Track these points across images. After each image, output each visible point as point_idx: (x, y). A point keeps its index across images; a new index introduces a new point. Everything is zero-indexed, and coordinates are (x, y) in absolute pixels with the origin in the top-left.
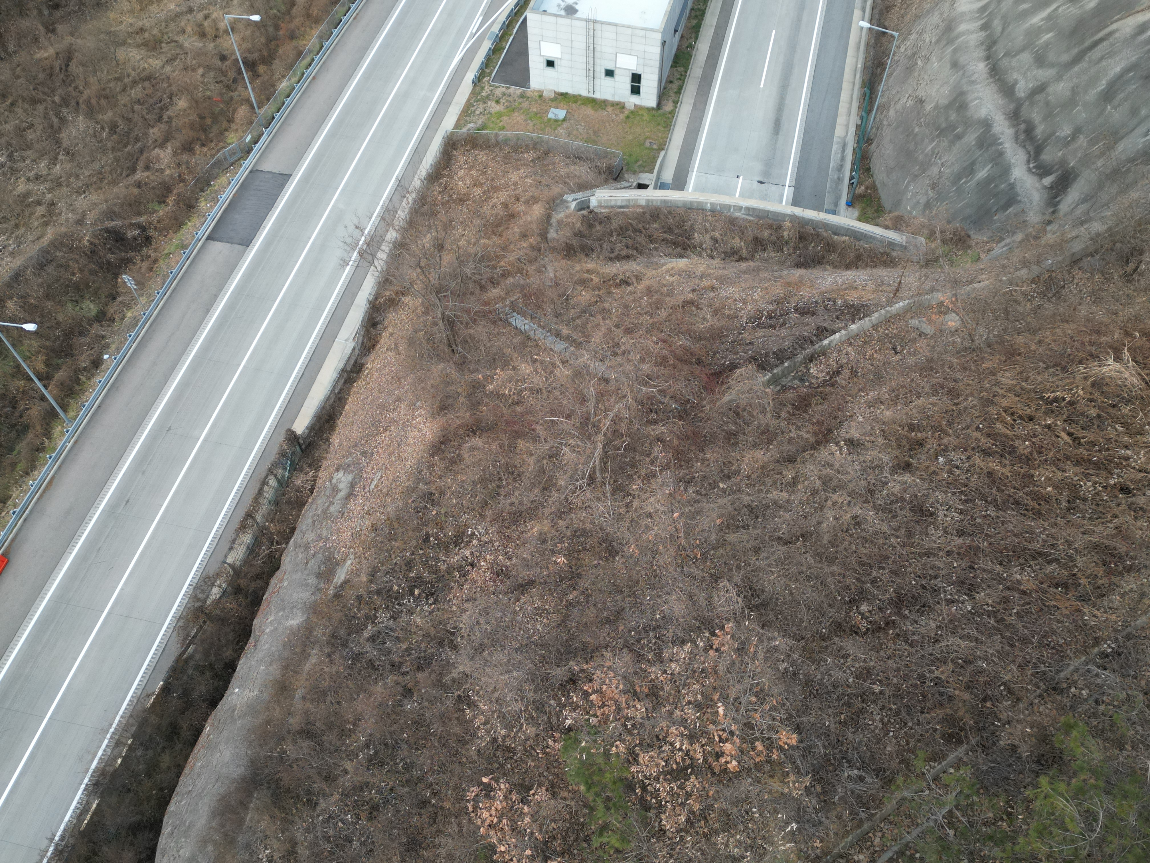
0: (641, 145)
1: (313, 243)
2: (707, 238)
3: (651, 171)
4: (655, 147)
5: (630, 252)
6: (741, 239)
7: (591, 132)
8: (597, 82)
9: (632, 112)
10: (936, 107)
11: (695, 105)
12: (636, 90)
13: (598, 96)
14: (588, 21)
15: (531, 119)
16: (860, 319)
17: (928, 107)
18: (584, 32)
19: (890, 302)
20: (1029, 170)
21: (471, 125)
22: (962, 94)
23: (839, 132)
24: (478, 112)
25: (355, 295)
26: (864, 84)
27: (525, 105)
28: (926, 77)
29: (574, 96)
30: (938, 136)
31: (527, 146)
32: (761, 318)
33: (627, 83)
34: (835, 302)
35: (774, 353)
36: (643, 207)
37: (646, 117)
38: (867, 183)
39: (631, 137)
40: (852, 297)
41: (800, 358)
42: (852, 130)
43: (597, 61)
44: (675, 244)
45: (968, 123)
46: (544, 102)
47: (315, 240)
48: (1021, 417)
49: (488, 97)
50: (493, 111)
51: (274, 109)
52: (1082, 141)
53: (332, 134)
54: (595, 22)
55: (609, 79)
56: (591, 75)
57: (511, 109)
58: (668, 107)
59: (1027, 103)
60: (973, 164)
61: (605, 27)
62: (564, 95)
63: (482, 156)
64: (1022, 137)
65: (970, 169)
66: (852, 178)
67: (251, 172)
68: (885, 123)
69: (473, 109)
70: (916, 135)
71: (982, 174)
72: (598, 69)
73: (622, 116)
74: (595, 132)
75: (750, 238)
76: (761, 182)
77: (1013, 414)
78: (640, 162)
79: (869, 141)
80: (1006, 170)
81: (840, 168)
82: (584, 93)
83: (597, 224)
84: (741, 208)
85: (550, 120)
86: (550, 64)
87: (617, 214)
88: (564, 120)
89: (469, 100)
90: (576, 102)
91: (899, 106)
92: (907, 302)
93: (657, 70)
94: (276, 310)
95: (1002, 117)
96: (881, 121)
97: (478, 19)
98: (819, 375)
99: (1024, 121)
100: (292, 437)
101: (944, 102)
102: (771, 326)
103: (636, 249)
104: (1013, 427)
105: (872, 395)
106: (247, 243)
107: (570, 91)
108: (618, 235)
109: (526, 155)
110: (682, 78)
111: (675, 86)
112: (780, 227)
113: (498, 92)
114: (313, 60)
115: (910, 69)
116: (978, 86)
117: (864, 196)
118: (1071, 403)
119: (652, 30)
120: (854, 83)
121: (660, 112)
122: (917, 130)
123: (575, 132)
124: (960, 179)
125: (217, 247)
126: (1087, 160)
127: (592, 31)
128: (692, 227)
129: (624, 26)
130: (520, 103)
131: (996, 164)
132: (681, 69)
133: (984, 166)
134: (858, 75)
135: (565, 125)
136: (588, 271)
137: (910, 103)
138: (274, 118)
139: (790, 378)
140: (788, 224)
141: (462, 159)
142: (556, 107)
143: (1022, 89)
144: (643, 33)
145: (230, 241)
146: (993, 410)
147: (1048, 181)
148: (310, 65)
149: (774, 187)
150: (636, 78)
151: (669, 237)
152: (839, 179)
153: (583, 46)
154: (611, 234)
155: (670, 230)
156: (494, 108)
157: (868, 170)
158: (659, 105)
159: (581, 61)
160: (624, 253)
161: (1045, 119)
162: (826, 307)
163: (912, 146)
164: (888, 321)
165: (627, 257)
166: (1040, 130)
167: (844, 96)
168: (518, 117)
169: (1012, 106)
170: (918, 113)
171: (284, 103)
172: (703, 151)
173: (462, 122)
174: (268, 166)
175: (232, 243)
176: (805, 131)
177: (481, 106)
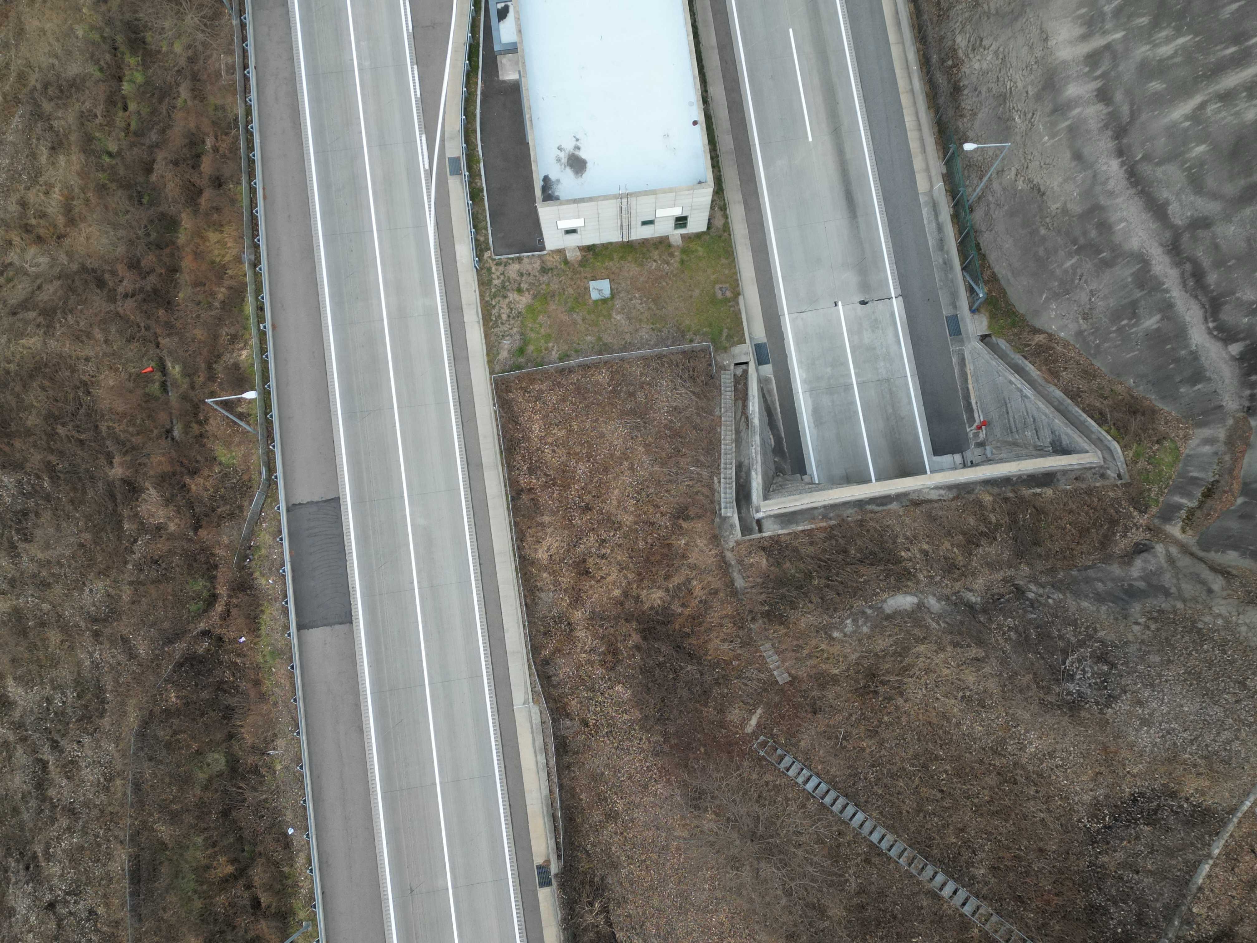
0: (713, 300)
1: (420, 588)
3: (742, 338)
4: (729, 294)
7: (651, 304)
8: (633, 230)
9: (684, 251)
10: (1065, 210)
12: (681, 226)
13: (633, 237)
15: (574, 309)
17: (1054, 206)
18: (614, 203)
20: (1210, 332)
21: (508, 343)
23: (922, 185)
24: (504, 317)
25: (503, 639)
27: (555, 284)
28: (1036, 154)
29: (604, 247)
30: (1078, 252)
33: (670, 224)
37: (701, 252)
39: (697, 292)
42: (939, 185)
43: (632, 219)
45: (1115, 249)
46: (575, 272)
47: (418, 582)
49: (504, 287)
50: (522, 308)
53: (350, 415)
55: (647, 226)
56: (625, 229)
57: (542, 299)
59: (1188, 236)
60: (1134, 305)
61: (641, 194)
62: (590, 249)
64: (1191, 283)
65: (1132, 310)
67: (288, 510)
69: (494, 312)
70: (1044, 238)
71: (1150, 323)
72: (633, 223)
73: (675, 262)
74: (654, 300)
76: (863, 303)
78: (725, 330)
79: (969, 209)
80: (1181, 330)
81: (941, 243)
82: (617, 239)
85: (596, 303)
86: (569, 232)
88: (613, 296)
89: (482, 296)
90: (611, 257)
91: (1006, 182)
94: (431, 697)
95: (1160, 251)
101: (1075, 207)
106: (347, 619)
107: (597, 241)
113: (512, 271)
115: (1004, 122)
116: (1119, 200)
119: (701, 187)
121: (712, 232)
122: (1043, 231)
123: (634, 313)
125: (316, 635)
127: (624, 203)
129: (664, 191)
130: (548, 284)
131: (1167, 317)
133: (1151, 315)
135: (618, 304)
138: (271, 424)
142: (594, 279)
143: (1178, 213)
145: (326, 623)
147: (1235, 349)
149: (881, 305)
150: (681, 219)
152: (945, 263)
153: (612, 212)
156: (521, 302)
163: (1041, 251)
168: (558, 311)
169: (1168, 236)
170: (1040, 208)
172: (784, 278)
173: (493, 338)
174: (303, 496)
175: (330, 625)
176: (885, 199)
177: (504, 303)
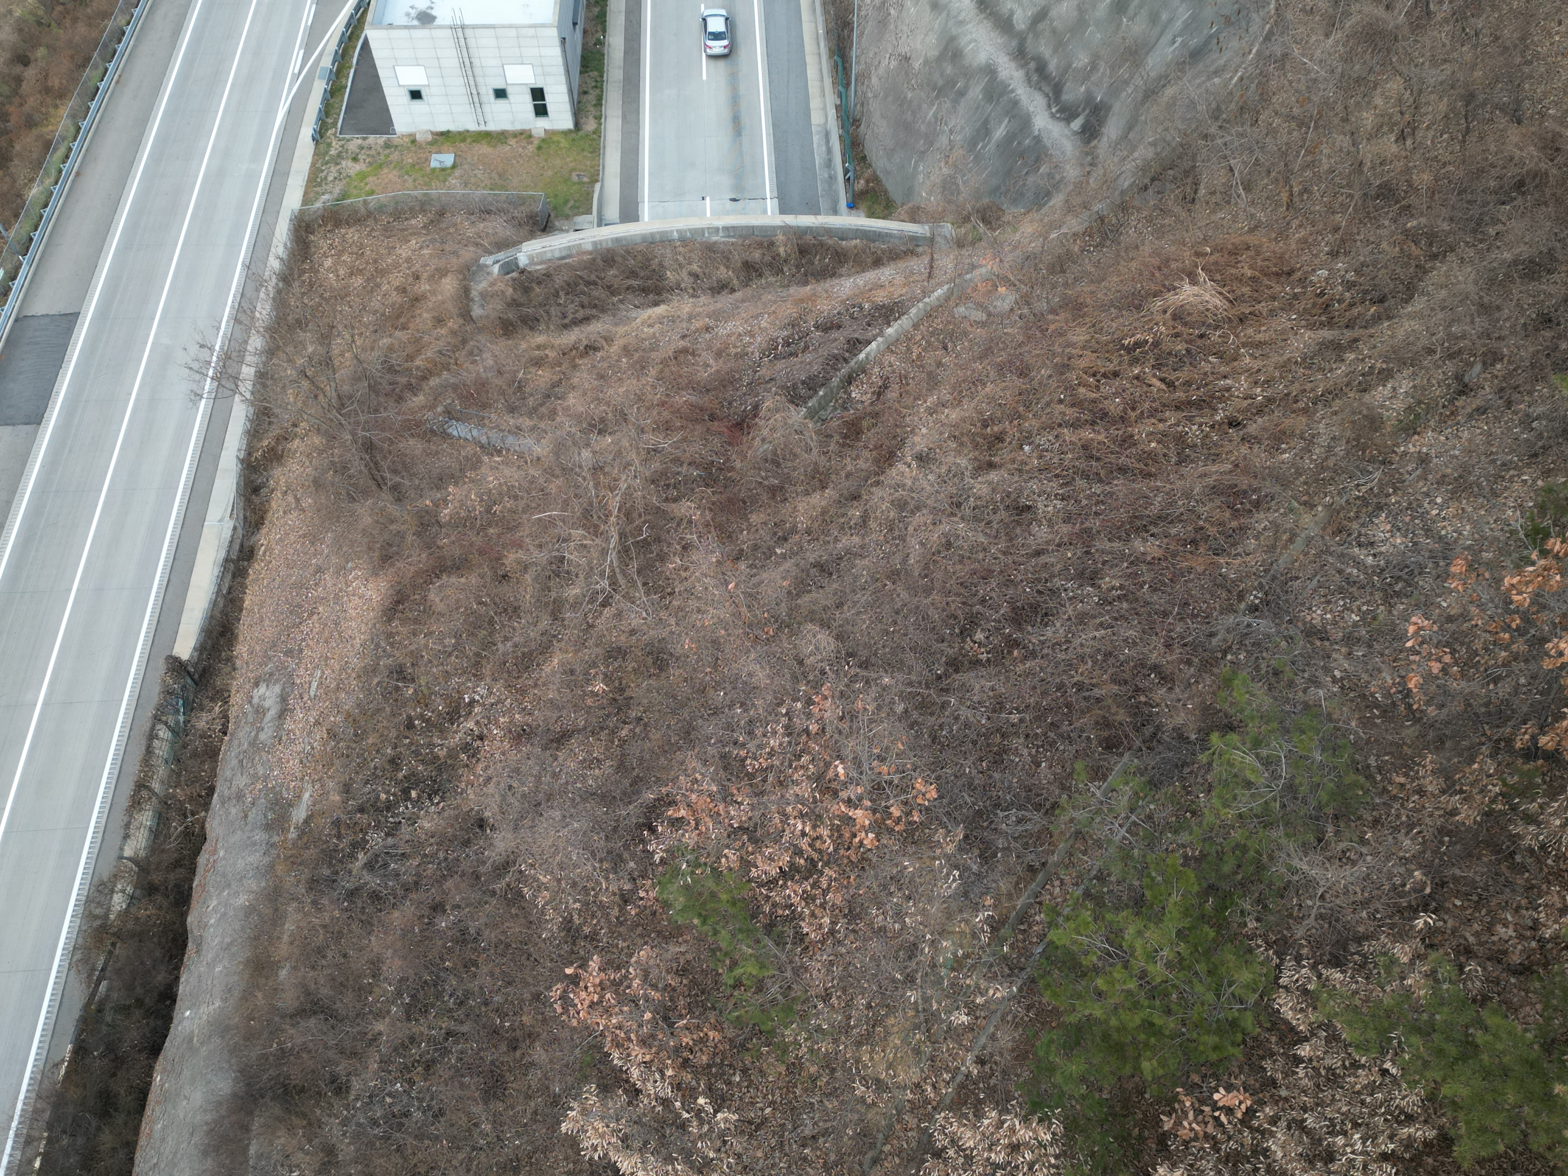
0: (567, 180)
1: (137, 400)
2: (684, 274)
3: (589, 211)
4: (586, 180)
5: (588, 312)
6: (727, 268)
7: (494, 175)
8: (487, 108)
9: (543, 140)
10: (926, 62)
11: (624, 117)
12: (541, 111)
13: (492, 127)
14: (453, 28)
15: (407, 173)
16: (896, 320)
17: (917, 64)
18: (451, 43)
19: (925, 293)
20: (1053, 116)
21: (326, 197)
22: (952, 39)
23: (816, 118)
24: (330, 178)
25: (217, 458)
26: (832, 53)
27: (395, 156)
28: (905, 28)
29: (460, 133)
30: (937, 97)
31: (411, 209)
32: (776, 348)
33: (527, 104)
34: (861, 308)
35: (803, 382)
36: (591, 253)
37: (564, 143)
38: (866, 175)
39: (550, 173)
40: (881, 297)
41: (835, 381)
42: (832, 113)
43: (480, 80)
44: (645, 290)
45: (967, 74)
46: (420, 147)
47: (138, 394)
48: (1104, 375)
49: (339, 155)
50: (352, 172)
51: (28, 227)
52: (1102, 67)
53: (126, 246)
54: (463, 27)
55: (501, 102)
56: (476, 100)
57: (377, 166)
58: (590, 125)
59: (1031, 36)
60: (986, 122)
61: (479, 32)
62: (445, 135)
63: (352, 234)
64: (1035, 78)
65: (984, 130)
66: (846, 171)
67: (16, 320)
68: (870, 95)
69: (322, 175)
70: (911, 101)
71: (1000, 132)
72: (483, 90)
73: (531, 148)
74: (500, 175)
75: (739, 265)
76: (734, 200)
77: (1094, 375)
78: (572, 203)
79: (856, 122)
80: (1024, 122)
81: (829, 164)
82: (473, 127)
83: (534, 285)
84: (717, 230)
85: (434, 169)
86: (416, 95)
87: (558, 269)
88: (454, 166)
89: (313, 164)
90: (464, 140)
91: (881, 71)
92: (946, 287)
93: (563, 79)
94: (105, 502)
95: (1006, 59)
96: (864, 93)
97: (298, 55)
98: (864, 398)
99: (1032, 59)
100: (176, 666)
101: (933, 53)
102: (791, 354)
103: (595, 306)
104: (1098, 388)
105: (931, 400)
106: (36, 419)
107: (452, 128)
108: (567, 294)
109: (413, 222)
110: (599, 85)
111: (592, 97)
112: (772, 244)
113: (353, 146)
114: (70, 149)
115: (883, 23)
116: (969, 26)
117: (867, 192)
118: (1156, 344)
119: (543, 26)
120: (819, 54)
121: (581, 133)
122: (909, 95)
123: (473, 180)
124: (975, 145)
126: (1115, 90)
127: (462, 41)
128: (661, 265)
129: (504, 27)
130: (387, 156)
131: (1014, 117)
132: (595, 74)
133: (1000, 123)
134: (822, 44)
135: (457, 173)
136: (538, 347)
137: (894, 63)
138: (31, 239)
139: (830, 409)
140: (781, 238)
141: (324, 244)
142: (439, 152)
143: (1021, 19)
144: (531, 31)
145: (10, 422)
146: (1072, 376)
147: (1077, 124)
148: (67, 157)
149: (752, 203)
150: (538, 94)
151: (635, 283)
152: (830, 177)
153: (455, 63)
154: (557, 295)
155: (633, 274)
156: (354, 169)
157: (864, 158)
158: (577, 124)
159: (457, 83)
160: (581, 314)
161: (1055, 51)
162: (852, 317)
163: (909, 117)
164: (929, 315)
165: (587, 319)
166: (1053, 65)
167: (812, 72)
168: (390, 175)
169: (1014, 43)
170: (907, 74)
171: (41, 217)
172: (650, 174)
173: (312, 195)
174: (40, 307)
175: (14, 425)
176: (774, 125)
177: (334, 169)
